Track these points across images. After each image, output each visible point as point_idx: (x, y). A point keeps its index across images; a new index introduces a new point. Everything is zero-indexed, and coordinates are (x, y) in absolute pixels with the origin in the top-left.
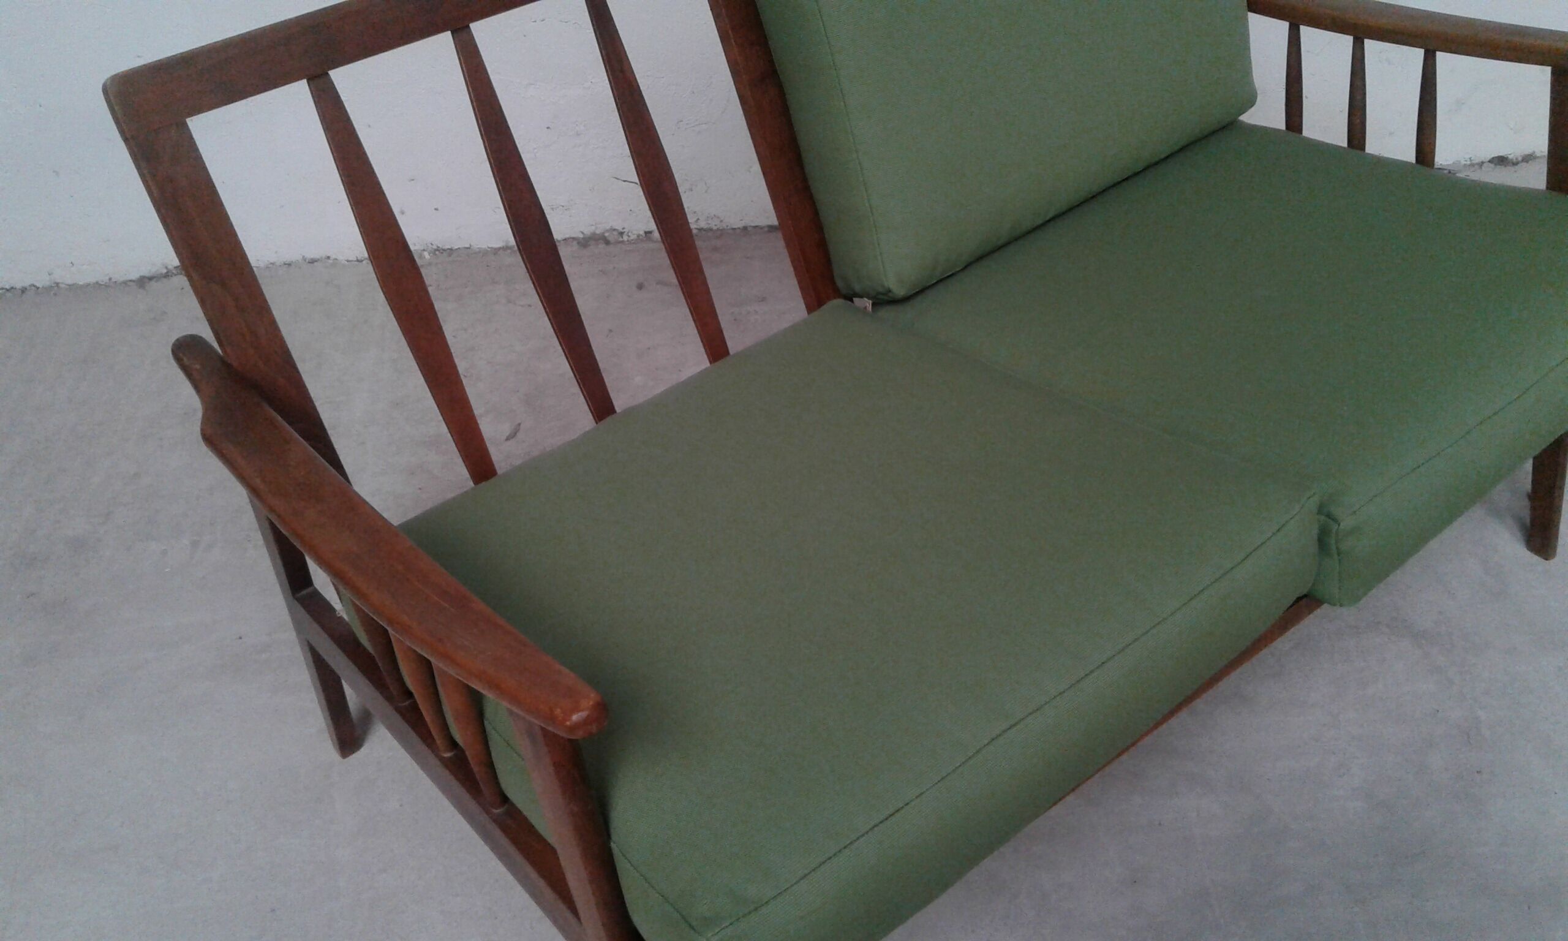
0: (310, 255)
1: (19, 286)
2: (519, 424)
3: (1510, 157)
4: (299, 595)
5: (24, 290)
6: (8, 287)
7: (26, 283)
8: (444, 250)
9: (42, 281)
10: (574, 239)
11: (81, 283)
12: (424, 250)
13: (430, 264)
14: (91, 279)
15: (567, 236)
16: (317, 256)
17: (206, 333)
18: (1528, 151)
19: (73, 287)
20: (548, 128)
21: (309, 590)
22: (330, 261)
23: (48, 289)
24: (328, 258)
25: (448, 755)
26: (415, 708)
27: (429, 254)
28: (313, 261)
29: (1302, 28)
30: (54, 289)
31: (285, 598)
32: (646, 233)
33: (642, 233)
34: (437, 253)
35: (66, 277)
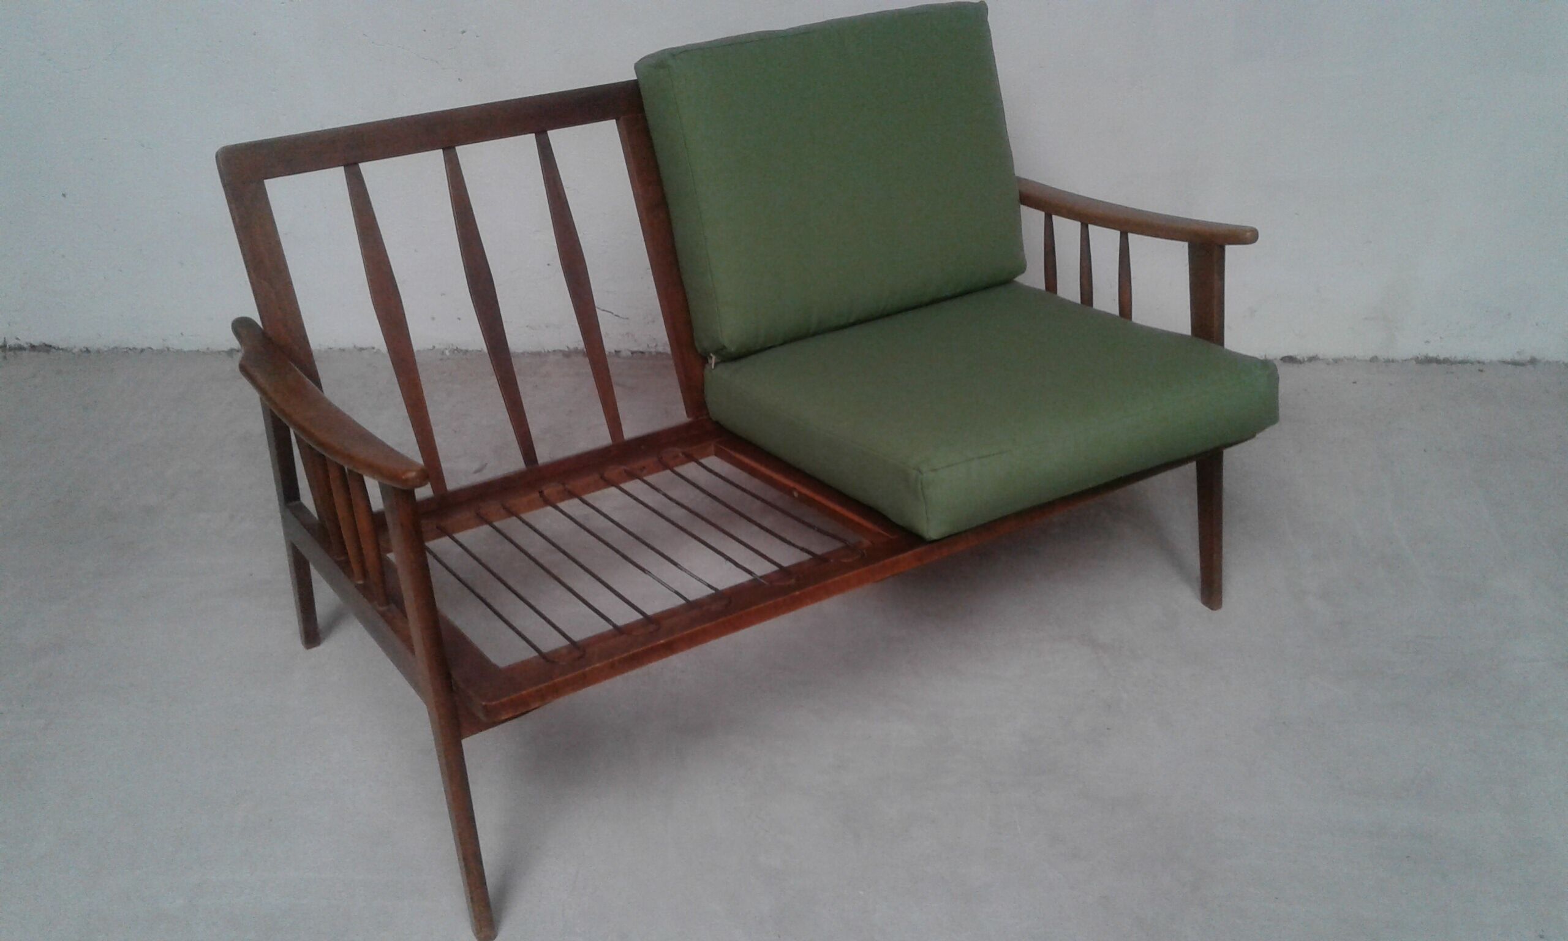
0: (359, 345)
1: (139, 347)
2: (487, 464)
3: (1298, 357)
4: (290, 504)
5: (142, 350)
6: (131, 347)
7: (146, 345)
8: (461, 350)
9: (156, 345)
10: (561, 351)
11: (185, 350)
12: (446, 349)
13: (449, 359)
14: (194, 348)
15: (556, 349)
16: (364, 346)
17: (256, 317)
18: (1311, 354)
19: (179, 352)
20: (548, 265)
21: (297, 502)
22: (375, 351)
23: (161, 352)
24: (373, 348)
25: (360, 582)
26: (348, 562)
27: (449, 352)
28: (361, 349)
29: (1054, 217)
30: (164, 353)
31: (280, 505)
32: (616, 351)
33: (613, 351)
34: (456, 352)
35: (175, 343)
